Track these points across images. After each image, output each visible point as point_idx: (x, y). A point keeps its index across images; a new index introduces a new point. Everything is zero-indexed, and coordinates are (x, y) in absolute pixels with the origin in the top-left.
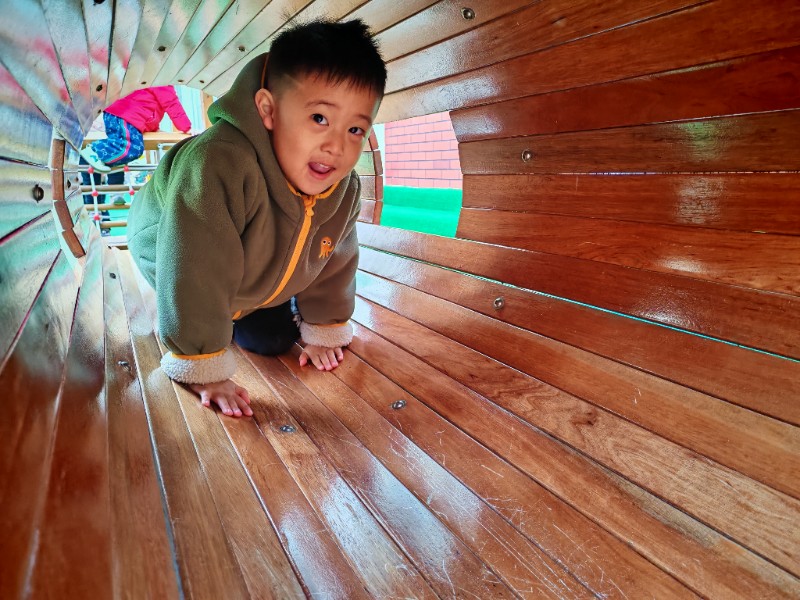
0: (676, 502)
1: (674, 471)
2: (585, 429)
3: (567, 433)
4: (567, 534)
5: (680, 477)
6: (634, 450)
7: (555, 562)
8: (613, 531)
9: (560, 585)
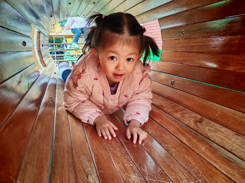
0: (230, 150)
1: (230, 140)
2: (198, 124)
3: (192, 125)
4: (189, 159)
5: (232, 142)
6: (216, 132)
7: (184, 168)
8: (206, 159)
9: (185, 176)
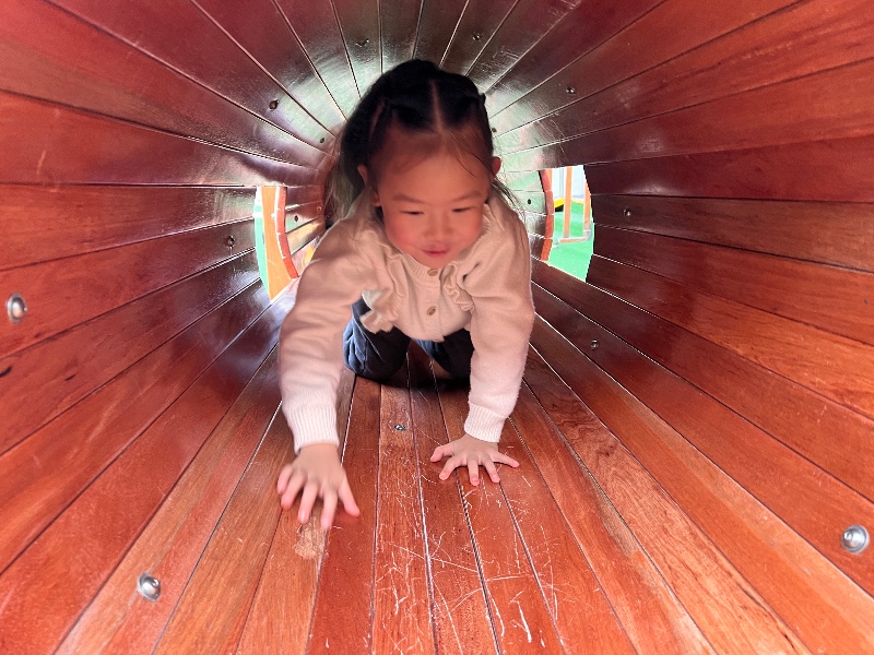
2: (603, 459)
3: (591, 460)
6: (623, 479)
7: (525, 549)
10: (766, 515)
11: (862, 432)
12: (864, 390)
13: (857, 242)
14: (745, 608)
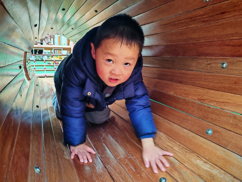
10: (186, 130)
11: (206, 108)
12: (206, 98)
13: (202, 66)
14: (186, 152)
